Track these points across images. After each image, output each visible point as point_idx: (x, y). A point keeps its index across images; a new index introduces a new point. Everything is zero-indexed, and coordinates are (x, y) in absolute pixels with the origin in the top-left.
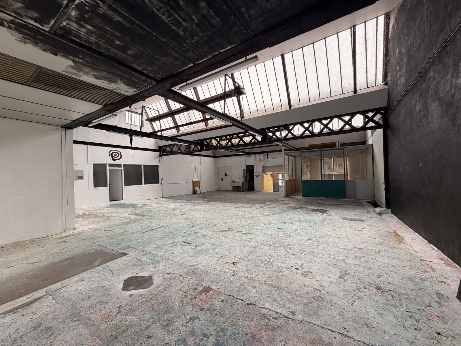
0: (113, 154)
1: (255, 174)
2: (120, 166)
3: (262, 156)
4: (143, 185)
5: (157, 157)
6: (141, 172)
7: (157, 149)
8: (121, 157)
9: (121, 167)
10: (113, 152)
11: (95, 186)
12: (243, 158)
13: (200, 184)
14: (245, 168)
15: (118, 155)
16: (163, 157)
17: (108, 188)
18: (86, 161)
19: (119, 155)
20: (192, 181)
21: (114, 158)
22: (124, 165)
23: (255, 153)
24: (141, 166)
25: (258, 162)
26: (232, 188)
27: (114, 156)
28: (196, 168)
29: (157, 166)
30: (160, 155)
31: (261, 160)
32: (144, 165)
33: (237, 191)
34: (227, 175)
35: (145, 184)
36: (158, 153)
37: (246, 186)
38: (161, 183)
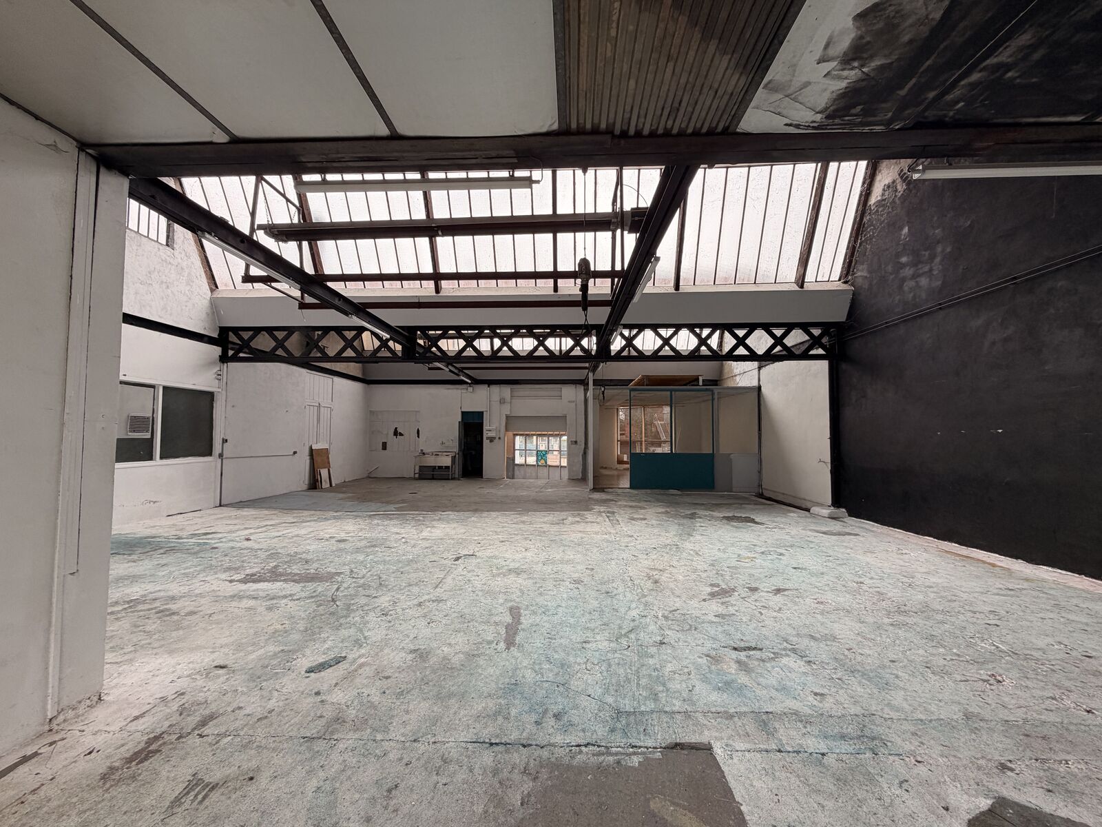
1: (486, 435)
3: (506, 391)
4: (157, 461)
5: (212, 364)
7: (215, 335)
12: (455, 391)
13: (329, 458)
14: (459, 419)
16: (233, 366)
20: (307, 452)
23: (490, 383)
24: (154, 387)
25: (496, 406)
26: (416, 469)
28: (322, 409)
29: (211, 395)
30: (224, 359)
31: (502, 401)
32: (165, 388)
33: (433, 479)
34: (401, 434)
35: (161, 458)
36: (217, 351)
37: (461, 466)
38: (221, 456)
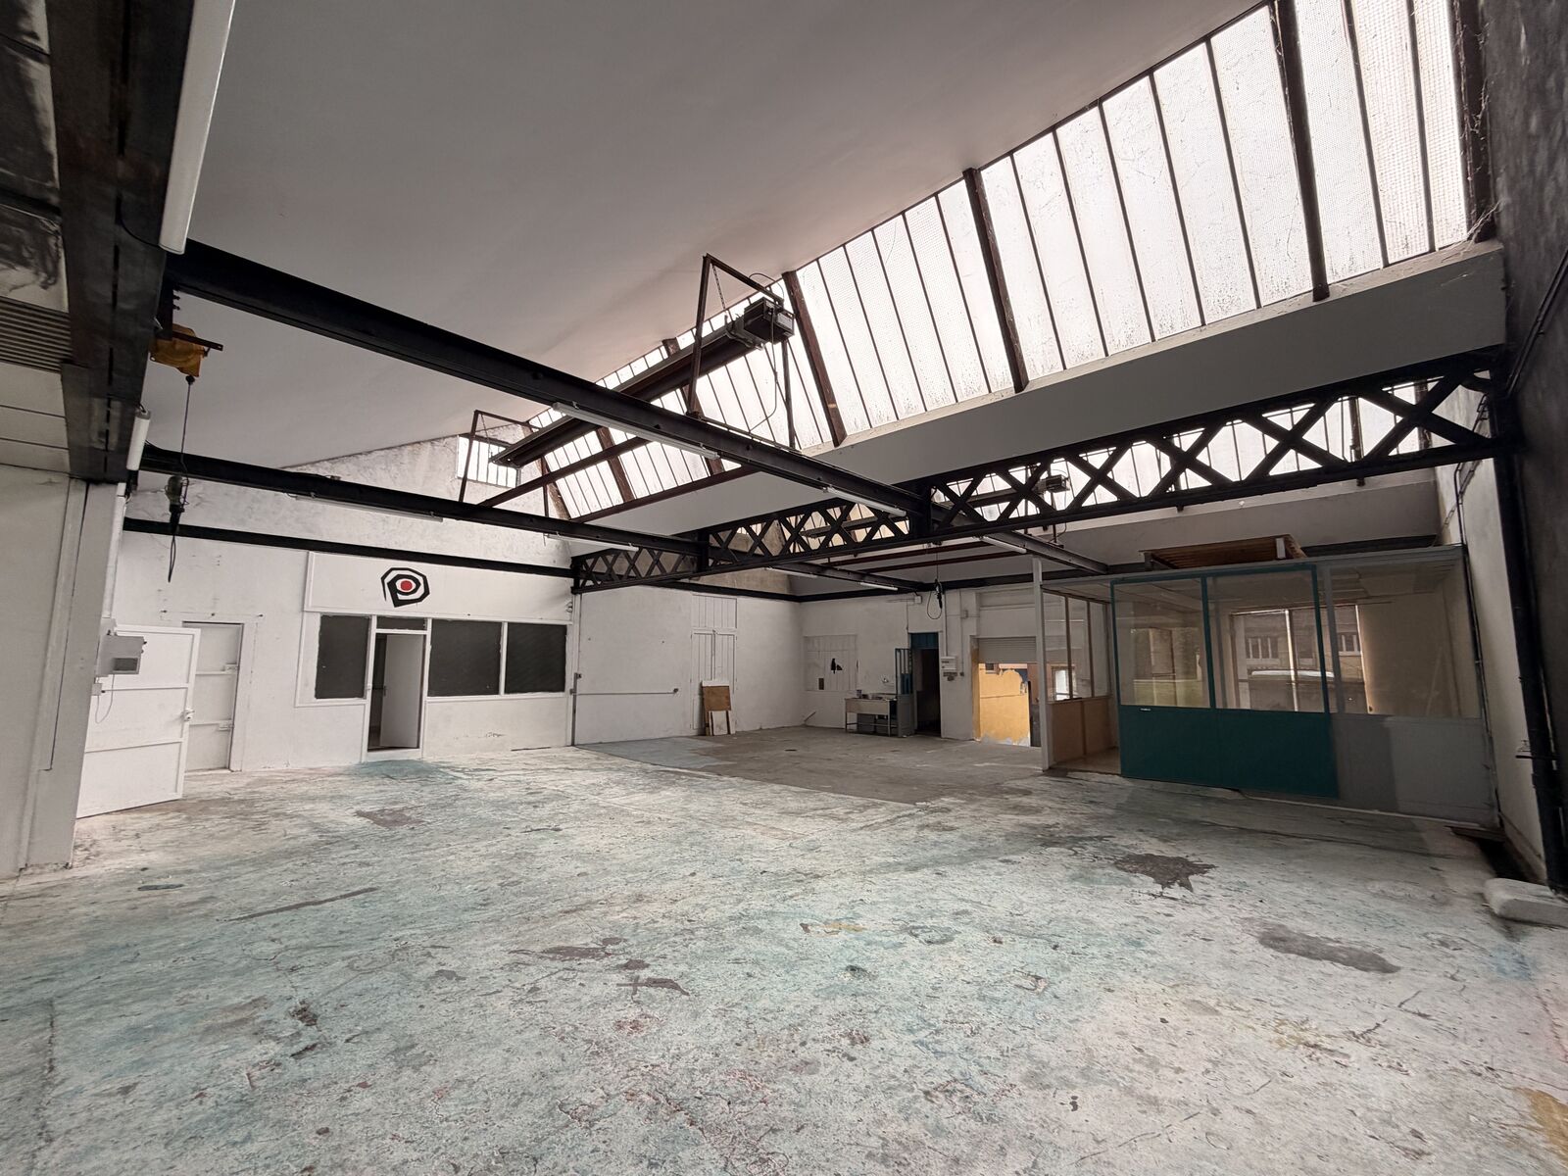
0: (398, 584)
1: (943, 668)
2: (419, 623)
3: (970, 597)
4: (502, 695)
5: (564, 596)
6: (499, 647)
7: (567, 566)
8: (427, 592)
9: (424, 628)
10: (399, 577)
11: (320, 693)
12: (899, 603)
13: (728, 698)
14: (905, 644)
15: (414, 585)
16: (586, 595)
17: (367, 701)
18: (300, 607)
19: (418, 584)
20: (697, 687)
21: (400, 597)
22: (435, 621)
24: (499, 625)
25: (955, 623)
26: (853, 718)
27: (399, 587)
28: (719, 639)
29: (562, 630)
30: (577, 590)
31: (965, 615)
32: (510, 624)
33: (875, 733)
34: (839, 668)
35: (507, 691)
36: (570, 581)
37: (906, 716)
38: (573, 692)
